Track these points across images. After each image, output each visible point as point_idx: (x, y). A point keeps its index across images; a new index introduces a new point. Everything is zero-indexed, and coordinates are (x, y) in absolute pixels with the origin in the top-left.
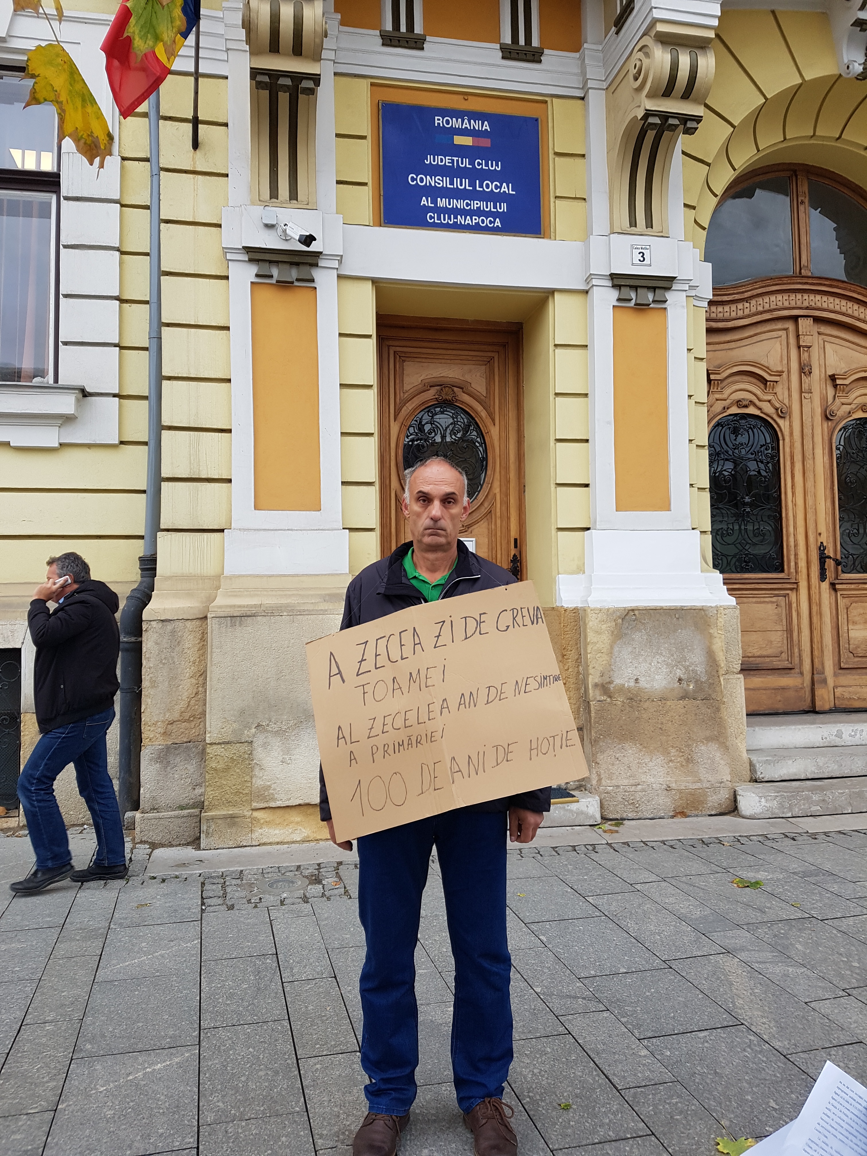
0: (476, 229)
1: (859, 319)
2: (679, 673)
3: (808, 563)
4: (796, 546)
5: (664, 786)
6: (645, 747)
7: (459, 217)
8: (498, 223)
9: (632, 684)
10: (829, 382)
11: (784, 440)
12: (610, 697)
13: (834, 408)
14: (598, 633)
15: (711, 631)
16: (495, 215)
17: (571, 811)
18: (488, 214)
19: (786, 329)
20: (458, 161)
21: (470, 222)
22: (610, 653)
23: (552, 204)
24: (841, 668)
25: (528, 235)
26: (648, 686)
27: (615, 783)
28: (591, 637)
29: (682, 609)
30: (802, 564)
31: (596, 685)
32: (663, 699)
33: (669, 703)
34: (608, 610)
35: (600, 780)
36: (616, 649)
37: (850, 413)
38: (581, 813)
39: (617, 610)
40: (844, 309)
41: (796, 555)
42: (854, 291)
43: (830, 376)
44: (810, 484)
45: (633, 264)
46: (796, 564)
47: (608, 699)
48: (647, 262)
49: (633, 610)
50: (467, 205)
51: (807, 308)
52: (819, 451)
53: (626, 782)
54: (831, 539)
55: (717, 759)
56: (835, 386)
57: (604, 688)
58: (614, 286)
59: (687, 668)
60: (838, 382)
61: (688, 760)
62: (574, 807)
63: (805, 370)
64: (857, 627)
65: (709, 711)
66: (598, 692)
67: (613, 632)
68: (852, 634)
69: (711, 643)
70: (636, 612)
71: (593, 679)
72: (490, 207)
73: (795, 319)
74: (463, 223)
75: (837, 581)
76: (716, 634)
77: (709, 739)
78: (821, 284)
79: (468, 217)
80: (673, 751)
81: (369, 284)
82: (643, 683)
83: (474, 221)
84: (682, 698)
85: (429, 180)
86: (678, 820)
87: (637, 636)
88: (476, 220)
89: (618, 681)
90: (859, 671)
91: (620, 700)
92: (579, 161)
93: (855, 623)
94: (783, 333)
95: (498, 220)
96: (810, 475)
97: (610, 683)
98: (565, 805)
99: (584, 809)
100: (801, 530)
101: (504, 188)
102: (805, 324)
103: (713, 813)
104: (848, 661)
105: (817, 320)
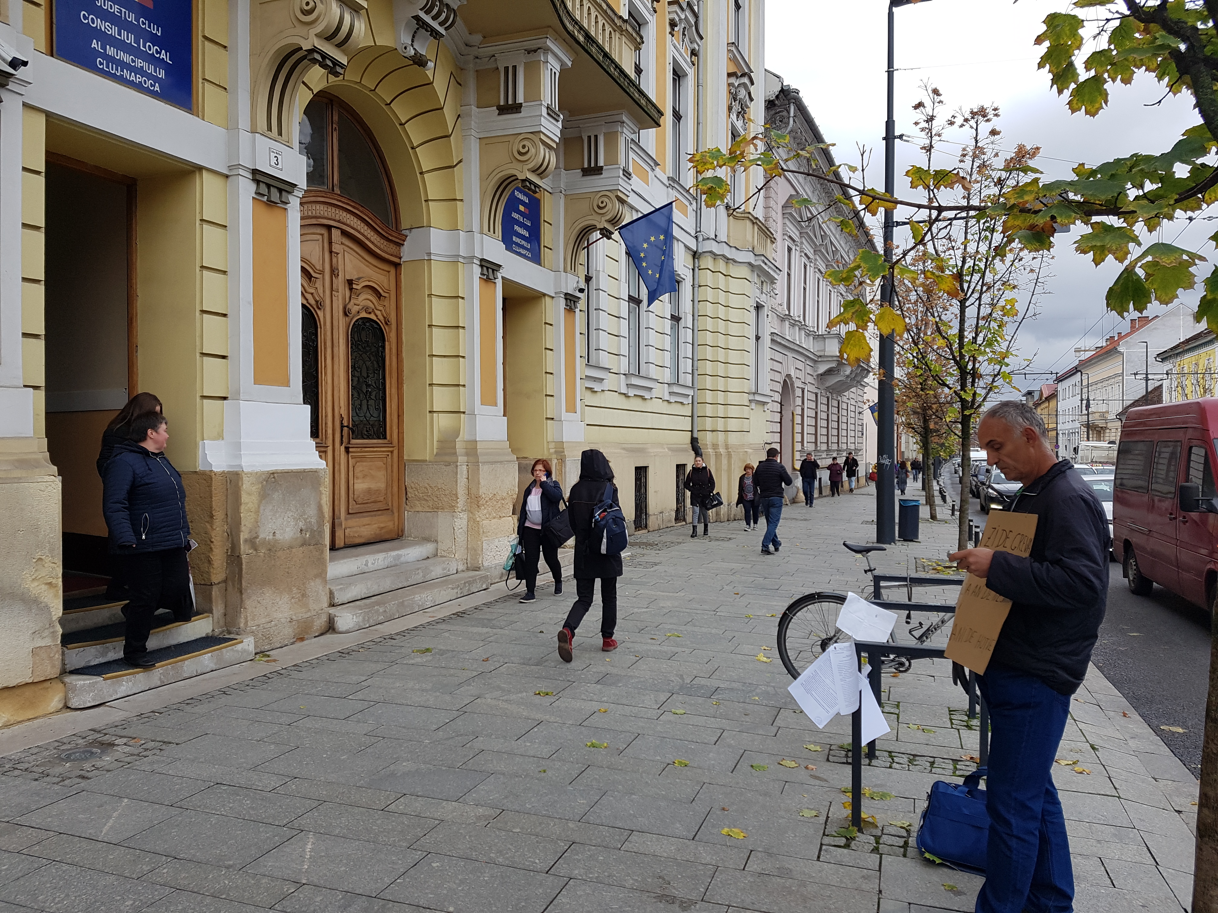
0: (138, 87)
1: (367, 238)
2: (301, 524)
3: (333, 430)
4: (326, 416)
5: (289, 620)
6: (277, 589)
7: (125, 71)
8: (157, 88)
9: (271, 537)
10: (347, 285)
11: (321, 328)
12: (256, 550)
13: (349, 306)
14: (249, 494)
15: (321, 489)
16: (156, 79)
17: (237, 651)
18: (149, 76)
19: (322, 235)
20: (125, 12)
21: (134, 79)
22: (257, 512)
23: (200, 85)
24: (349, 514)
25: (182, 108)
26: (281, 538)
27: (256, 622)
28: (244, 498)
29: (304, 471)
30: (330, 431)
31: (246, 541)
32: (291, 547)
33: (294, 550)
34: (257, 472)
35: (246, 622)
36: (262, 508)
37: (358, 312)
38: (244, 651)
39: (263, 473)
40: (359, 228)
41: (326, 424)
42: (367, 216)
43: (348, 280)
44: (336, 367)
45: (270, 166)
46: (326, 431)
47: (254, 552)
48: (279, 166)
49: (273, 473)
50: (133, 61)
51: (339, 221)
52: (341, 341)
53: (264, 621)
54: (346, 412)
55: (320, 591)
56: (351, 289)
57: (252, 542)
58: (254, 180)
59: (305, 520)
60: (354, 286)
61: (303, 595)
62: (239, 647)
63: (334, 272)
64: (359, 481)
65: (317, 553)
66: (247, 547)
67: (260, 493)
68: (357, 486)
69: (321, 499)
70: (275, 475)
71: (244, 535)
72: (151, 70)
73: (329, 228)
74: (128, 78)
75: (350, 446)
76: (323, 492)
77: (316, 576)
78: (348, 204)
79: (133, 74)
80: (295, 590)
81: (42, 119)
82: (278, 536)
83: (138, 80)
84: (302, 545)
85: (98, 23)
86: (299, 644)
87: (275, 495)
88: (139, 79)
89: (262, 536)
90: (358, 515)
91: (263, 551)
92: (222, 50)
93: (357, 478)
94: (320, 237)
95: (157, 84)
96: (336, 359)
97: (257, 537)
98: (233, 647)
99: (246, 647)
100: (330, 404)
101: (163, 55)
102: (336, 233)
103: (317, 634)
104: (353, 508)
105: (344, 233)
